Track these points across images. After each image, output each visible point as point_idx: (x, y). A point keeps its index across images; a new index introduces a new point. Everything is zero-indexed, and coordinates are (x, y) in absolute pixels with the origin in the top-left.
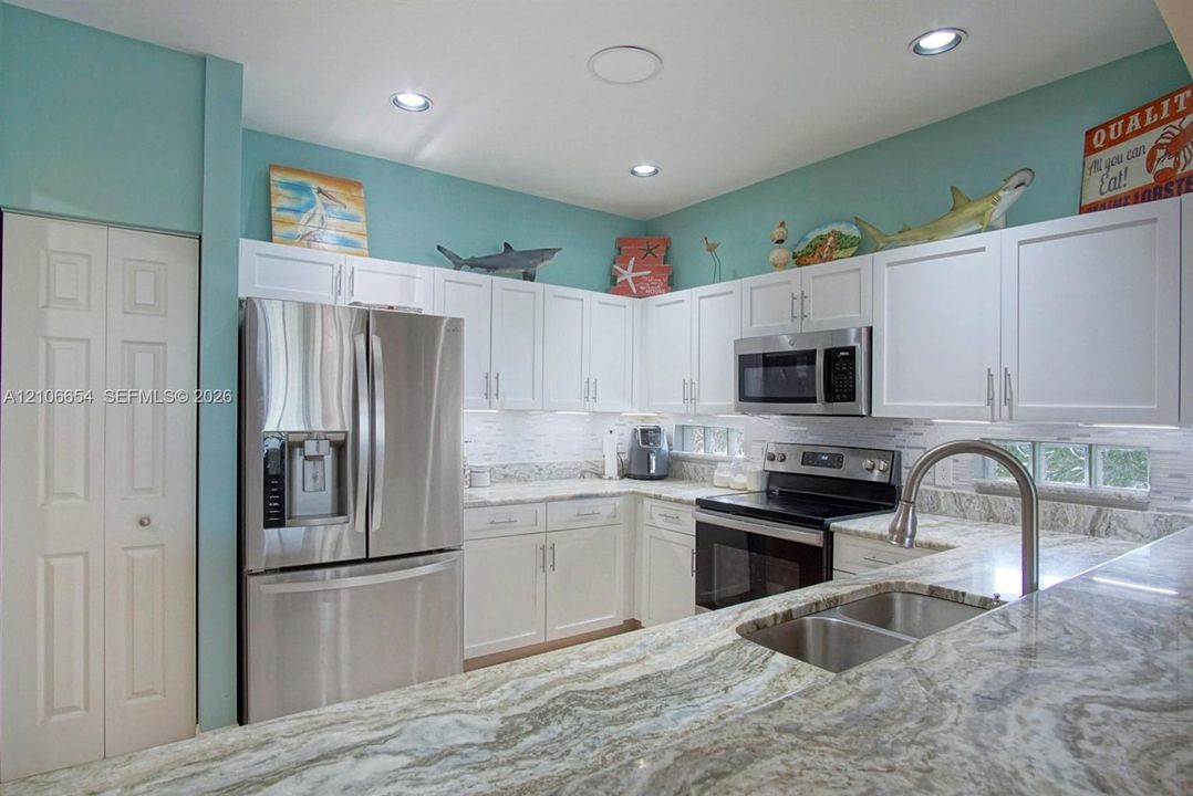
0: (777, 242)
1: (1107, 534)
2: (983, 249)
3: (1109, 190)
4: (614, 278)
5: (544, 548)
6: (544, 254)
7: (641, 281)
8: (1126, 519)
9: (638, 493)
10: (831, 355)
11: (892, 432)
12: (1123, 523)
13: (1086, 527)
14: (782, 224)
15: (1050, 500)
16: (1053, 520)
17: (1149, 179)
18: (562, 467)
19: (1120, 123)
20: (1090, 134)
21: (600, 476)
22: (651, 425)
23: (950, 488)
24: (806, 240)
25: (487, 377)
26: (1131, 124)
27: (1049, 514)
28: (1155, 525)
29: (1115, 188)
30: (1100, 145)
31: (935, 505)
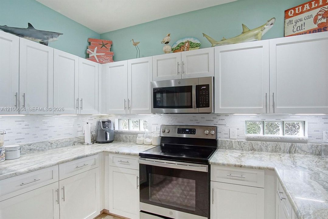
0: (166, 43)
1: (295, 153)
2: (262, 47)
3: (297, 30)
4: (88, 55)
5: (58, 191)
6: (53, 34)
7: (101, 57)
8: (301, 147)
9: (106, 152)
10: (198, 87)
11: (212, 119)
12: (300, 148)
13: (288, 151)
14: (169, 35)
15: (275, 142)
16: (276, 149)
17: (316, 26)
18: (63, 141)
19: (300, 7)
20: (286, 12)
21: (83, 143)
22: (105, 119)
23: (236, 139)
24: (176, 44)
25: (16, 96)
26: (305, 7)
27: (274, 147)
28: (311, 148)
29: (300, 30)
30: (292, 15)
31: (231, 146)
